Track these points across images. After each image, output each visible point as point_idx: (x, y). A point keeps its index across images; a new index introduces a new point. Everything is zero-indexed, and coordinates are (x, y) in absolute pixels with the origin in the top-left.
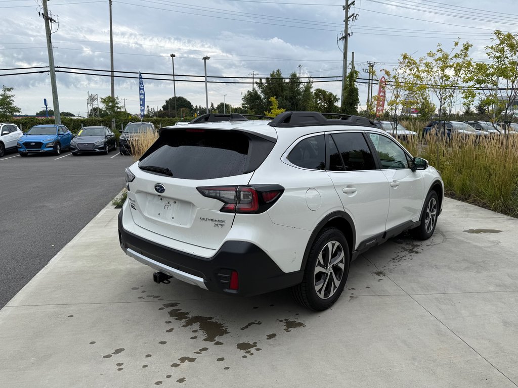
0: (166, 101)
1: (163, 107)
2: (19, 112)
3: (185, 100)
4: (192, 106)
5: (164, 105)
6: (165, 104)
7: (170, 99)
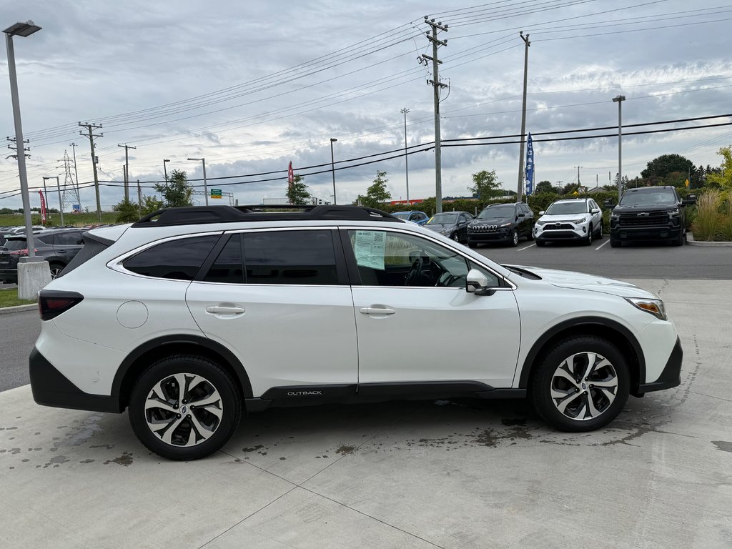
0: (649, 164)
1: (642, 173)
2: (390, 198)
3: (682, 159)
4: (694, 167)
5: (645, 170)
6: (646, 168)
7: (656, 159)
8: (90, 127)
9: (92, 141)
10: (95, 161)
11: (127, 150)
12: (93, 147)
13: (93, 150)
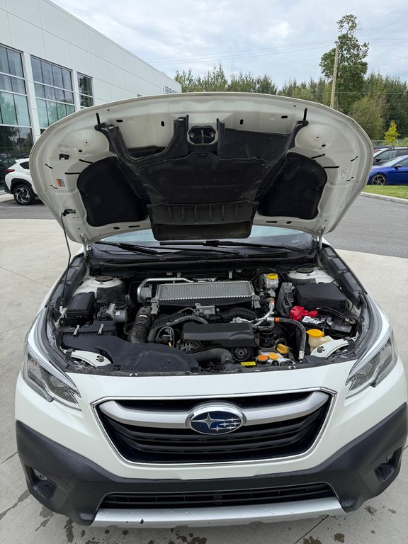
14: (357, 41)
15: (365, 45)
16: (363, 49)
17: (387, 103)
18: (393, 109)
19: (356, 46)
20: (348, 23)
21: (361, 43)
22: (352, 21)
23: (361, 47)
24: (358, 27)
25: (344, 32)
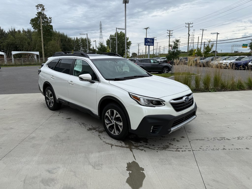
8: (189, 24)
9: (189, 29)
10: (189, 36)
11: (203, 31)
12: (189, 31)
13: (189, 32)
14: (46, 16)
15: (50, 18)
16: (49, 19)
17: (61, 43)
18: (64, 45)
19: (46, 18)
20: (41, 8)
21: (48, 17)
22: (42, 7)
23: (48, 19)
24: (45, 10)
25: (40, 11)
